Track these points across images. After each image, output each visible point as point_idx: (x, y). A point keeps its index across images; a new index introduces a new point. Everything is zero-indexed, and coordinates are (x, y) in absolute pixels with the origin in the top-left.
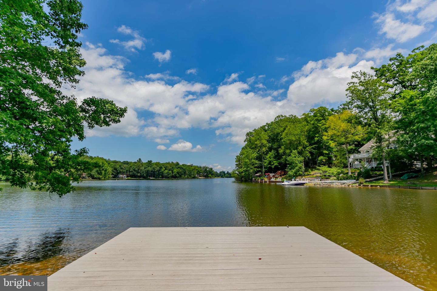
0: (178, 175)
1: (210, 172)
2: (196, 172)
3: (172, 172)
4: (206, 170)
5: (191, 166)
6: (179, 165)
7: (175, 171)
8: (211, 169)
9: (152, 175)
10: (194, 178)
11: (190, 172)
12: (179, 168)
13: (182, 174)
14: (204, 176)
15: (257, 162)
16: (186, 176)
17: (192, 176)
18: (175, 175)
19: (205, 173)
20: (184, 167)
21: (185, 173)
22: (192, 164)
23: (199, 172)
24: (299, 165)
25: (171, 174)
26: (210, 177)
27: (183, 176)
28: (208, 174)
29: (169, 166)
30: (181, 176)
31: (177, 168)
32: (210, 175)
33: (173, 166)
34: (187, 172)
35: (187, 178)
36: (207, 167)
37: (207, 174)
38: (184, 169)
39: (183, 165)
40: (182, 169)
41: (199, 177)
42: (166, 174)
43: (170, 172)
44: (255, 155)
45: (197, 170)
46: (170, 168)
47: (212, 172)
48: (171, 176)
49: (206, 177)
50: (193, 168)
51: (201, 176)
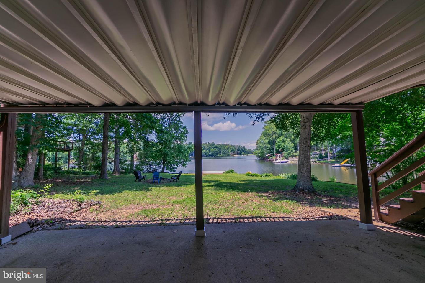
0: (214, 154)
1: (243, 150)
2: (230, 150)
3: (209, 151)
4: (239, 148)
5: (226, 145)
6: (215, 145)
7: (212, 150)
8: (244, 147)
9: (193, 155)
10: (229, 156)
11: (225, 150)
12: (215, 147)
13: (218, 153)
14: (238, 154)
15: (269, 146)
16: (222, 155)
17: (227, 154)
18: (212, 153)
19: (238, 151)
20: (219, 146)
21: (220, 152)
22: (226, 144)
23: (233, 150)
24: (291, 149)
25: (208, 153)
26: (244, 155)
27: (219, 155)
28: (242, 152)
29: (206, 146)
30: (217, 154)
31: (213, 148)
32: (243, 153)
33: (210, 146)
34: (222, 151)
35: (223, 156)
36: (240, 146)
37: (240, 152)
38: (220, 148)
39: (218, 145)
40: (217, 148)
41: (233, 154)
42: (205, 154)
43: (208, 151)
44: (267, 141)
45: (231, 149)
46: (207, 148)
47: (245, 150)
48: (209, 155)
49: (240, 154)
50: (227, 147)
51: (235, 154)
